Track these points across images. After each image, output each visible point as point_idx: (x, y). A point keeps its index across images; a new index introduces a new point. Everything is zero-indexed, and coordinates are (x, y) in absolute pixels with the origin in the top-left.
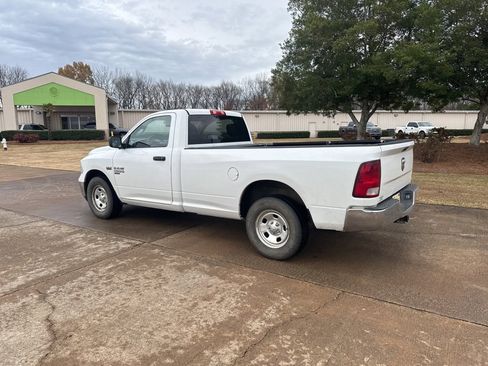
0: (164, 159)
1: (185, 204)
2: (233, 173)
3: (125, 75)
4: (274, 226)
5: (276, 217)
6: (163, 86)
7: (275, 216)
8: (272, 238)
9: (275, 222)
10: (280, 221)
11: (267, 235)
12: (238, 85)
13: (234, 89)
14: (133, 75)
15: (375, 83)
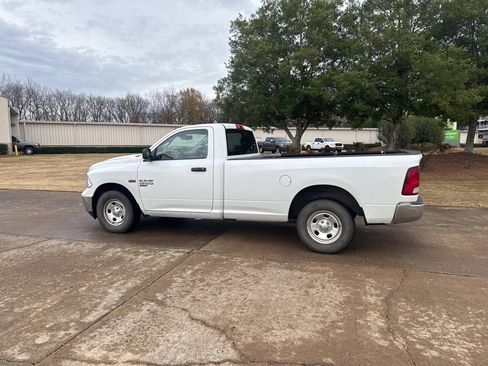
0: (205, 170)
1: (226, 211)
2: (285, 180)
3: (14, 81)
4: (324, 225)
5: (327, 216)
6: (60, 97)
7: (325, 216)
8: (323, 236)
9: (325, 221)
10: (331, 220)
11: (317, 233)
12: (144, 98)
13: (140, 101)
14: (23, 83)
15: (313, 103)
